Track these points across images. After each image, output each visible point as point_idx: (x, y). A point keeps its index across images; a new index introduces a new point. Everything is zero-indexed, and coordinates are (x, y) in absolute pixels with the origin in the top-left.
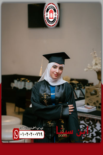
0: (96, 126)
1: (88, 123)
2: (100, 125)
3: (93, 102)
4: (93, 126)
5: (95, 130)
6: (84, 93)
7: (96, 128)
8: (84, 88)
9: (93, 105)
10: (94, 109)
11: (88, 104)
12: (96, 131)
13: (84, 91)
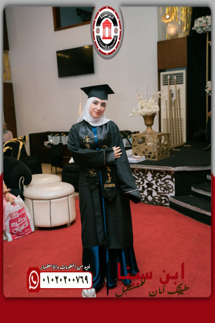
0: (147, 177)
1: (138, 174)
2: (152, 175)
3: (142, 151)
4: (144, 177)
5: (146, 182)
6: (131, 142)
7: (147, 179)
8: (131, 136)
9: (142, 154)
10: (143, 159)
11: (136, 154)
12: (148, 182)
13: (131, 140)
